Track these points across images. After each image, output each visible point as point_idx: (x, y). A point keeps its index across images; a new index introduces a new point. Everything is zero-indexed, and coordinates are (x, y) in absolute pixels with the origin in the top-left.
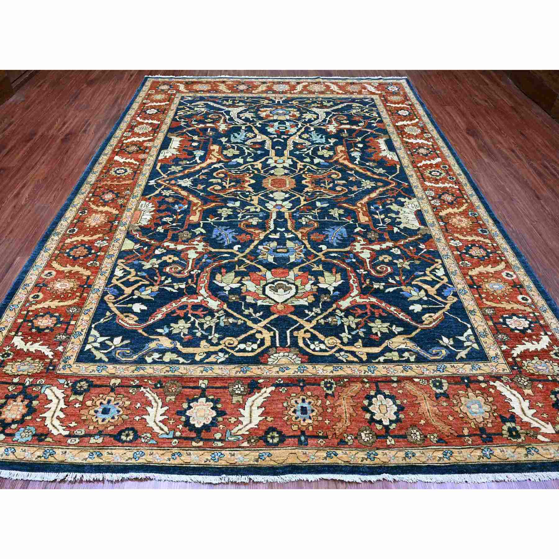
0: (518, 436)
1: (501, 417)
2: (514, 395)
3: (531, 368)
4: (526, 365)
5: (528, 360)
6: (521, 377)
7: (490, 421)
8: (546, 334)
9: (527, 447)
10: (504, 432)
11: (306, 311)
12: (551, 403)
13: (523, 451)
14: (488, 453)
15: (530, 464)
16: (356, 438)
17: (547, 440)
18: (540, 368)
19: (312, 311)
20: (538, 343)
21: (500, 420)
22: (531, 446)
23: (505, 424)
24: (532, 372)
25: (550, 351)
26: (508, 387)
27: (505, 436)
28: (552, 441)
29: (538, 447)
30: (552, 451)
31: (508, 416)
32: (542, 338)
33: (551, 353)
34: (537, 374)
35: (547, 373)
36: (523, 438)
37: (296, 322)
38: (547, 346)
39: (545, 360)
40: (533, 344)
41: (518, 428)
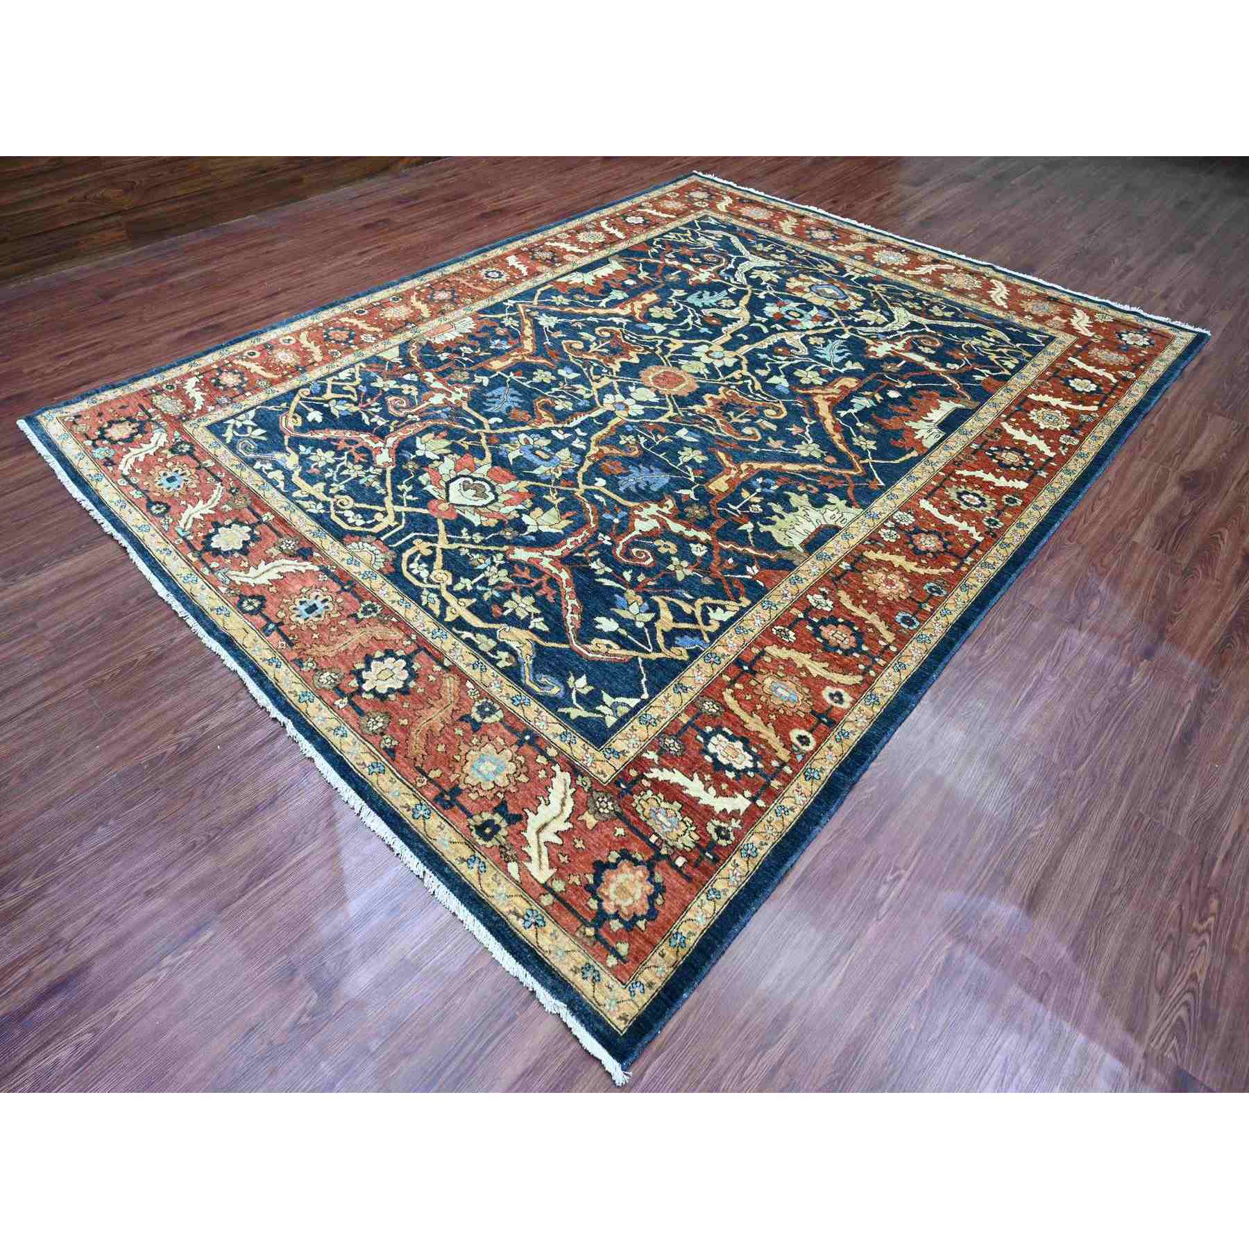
0: (487, 838)
1: (503, 804)
2: (563, 804)
3: (645, 806)
4: (645, 797)
5: (660, 795)
6: (610, 800)
7: (482, 794)
8: (753, 799)
9: (477, 854)
10: (477, 818)
11: (464, 531)
12: (599, 858)
13: (466, 852)
14: (422, 812)
15: (450, 869)
16: (316, 670)
17: (517, 877)
18: (661, 817)
19: (471, 534)
20: (717, 796)
21: (495, 804)
22: (483, 859)
23: (494, 813)
24: (639, 810)
25: (718, 818)
26: (570, 792)
27: (471, 821)
28: (519, 884)
29: (489, 869)
30: (500, 890)
31: (512, 810)
32: (735, 797)
33: (717, 823)
34: (643, 819)
35: (657, 828)
36: (489, 844)
37: (437, 531)
38: (725, 810)
39: (686, 819)
40: (706, 790)
41: (503, 832)
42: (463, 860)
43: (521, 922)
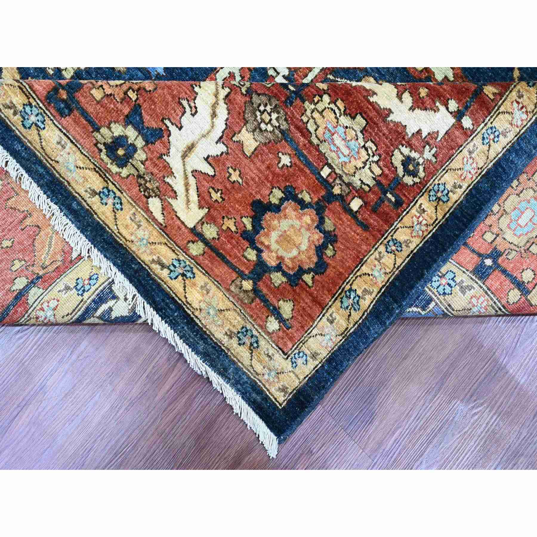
0: (122, 162)
1: (136, 109)
2: (214, 115)
3: (320, 121)
4: (320, 107)
5: (340, 103)
6: (275, 109)
7: (109, 91)
8: (458, 115)
9: (111, 187)
10: (104, 130)
12: (258, 197)
13: (97, 183)
14: (33, 119)
15: (79, 204)
17: (160, 218)
18: (338, 141)
20: (412, 109)
21: (126, 110)
22: (118, 194)
23: (125, 126)
24: (311, 127)
25: (409, 145)
26: (223, 93)
27: (99, 137)
28: (163, 229)
29: (126, 206)
30: (140, 233)
31: (150, 122)
32: (436, 110)
33: (406, 151)
34: (315, 141)
35: (331, 156)
36: (125, 172)
38: (419, 132)
39: (369, 144)
40: (399, 97)
41: (140, 155)
42: (94, 193)
43: (165, 272)
